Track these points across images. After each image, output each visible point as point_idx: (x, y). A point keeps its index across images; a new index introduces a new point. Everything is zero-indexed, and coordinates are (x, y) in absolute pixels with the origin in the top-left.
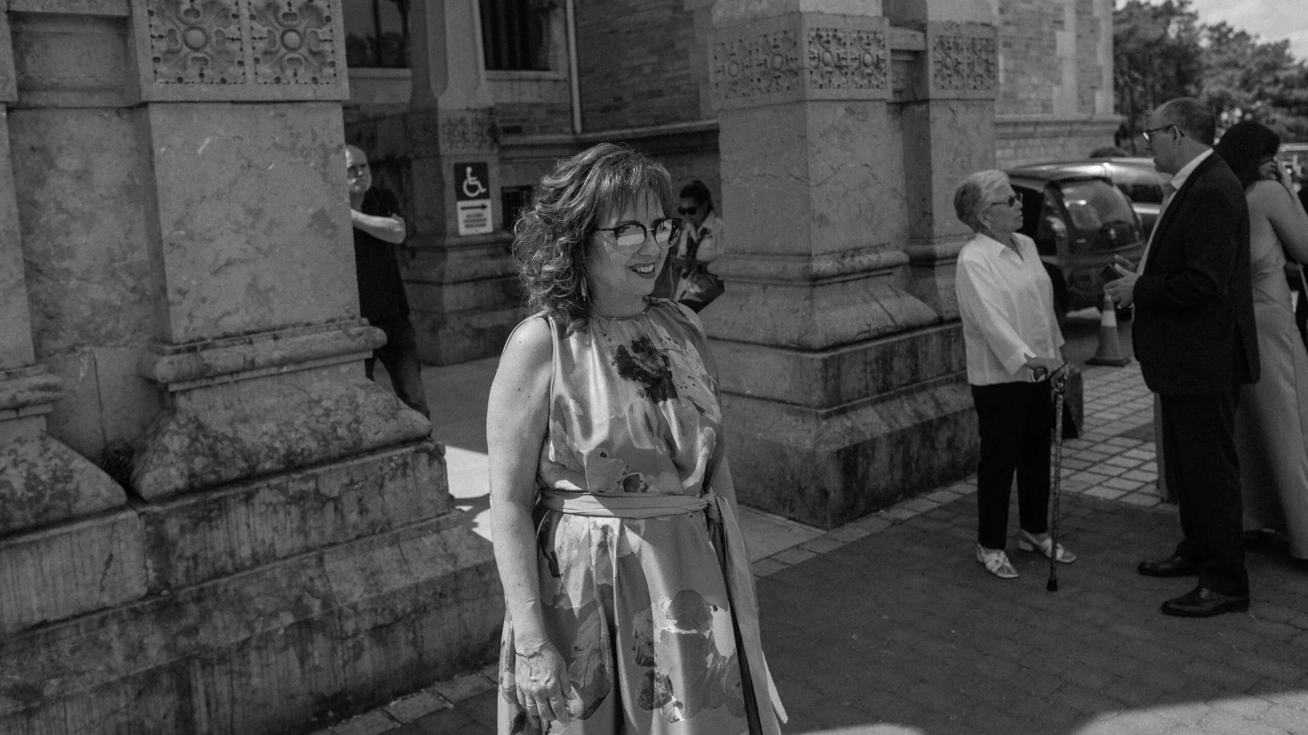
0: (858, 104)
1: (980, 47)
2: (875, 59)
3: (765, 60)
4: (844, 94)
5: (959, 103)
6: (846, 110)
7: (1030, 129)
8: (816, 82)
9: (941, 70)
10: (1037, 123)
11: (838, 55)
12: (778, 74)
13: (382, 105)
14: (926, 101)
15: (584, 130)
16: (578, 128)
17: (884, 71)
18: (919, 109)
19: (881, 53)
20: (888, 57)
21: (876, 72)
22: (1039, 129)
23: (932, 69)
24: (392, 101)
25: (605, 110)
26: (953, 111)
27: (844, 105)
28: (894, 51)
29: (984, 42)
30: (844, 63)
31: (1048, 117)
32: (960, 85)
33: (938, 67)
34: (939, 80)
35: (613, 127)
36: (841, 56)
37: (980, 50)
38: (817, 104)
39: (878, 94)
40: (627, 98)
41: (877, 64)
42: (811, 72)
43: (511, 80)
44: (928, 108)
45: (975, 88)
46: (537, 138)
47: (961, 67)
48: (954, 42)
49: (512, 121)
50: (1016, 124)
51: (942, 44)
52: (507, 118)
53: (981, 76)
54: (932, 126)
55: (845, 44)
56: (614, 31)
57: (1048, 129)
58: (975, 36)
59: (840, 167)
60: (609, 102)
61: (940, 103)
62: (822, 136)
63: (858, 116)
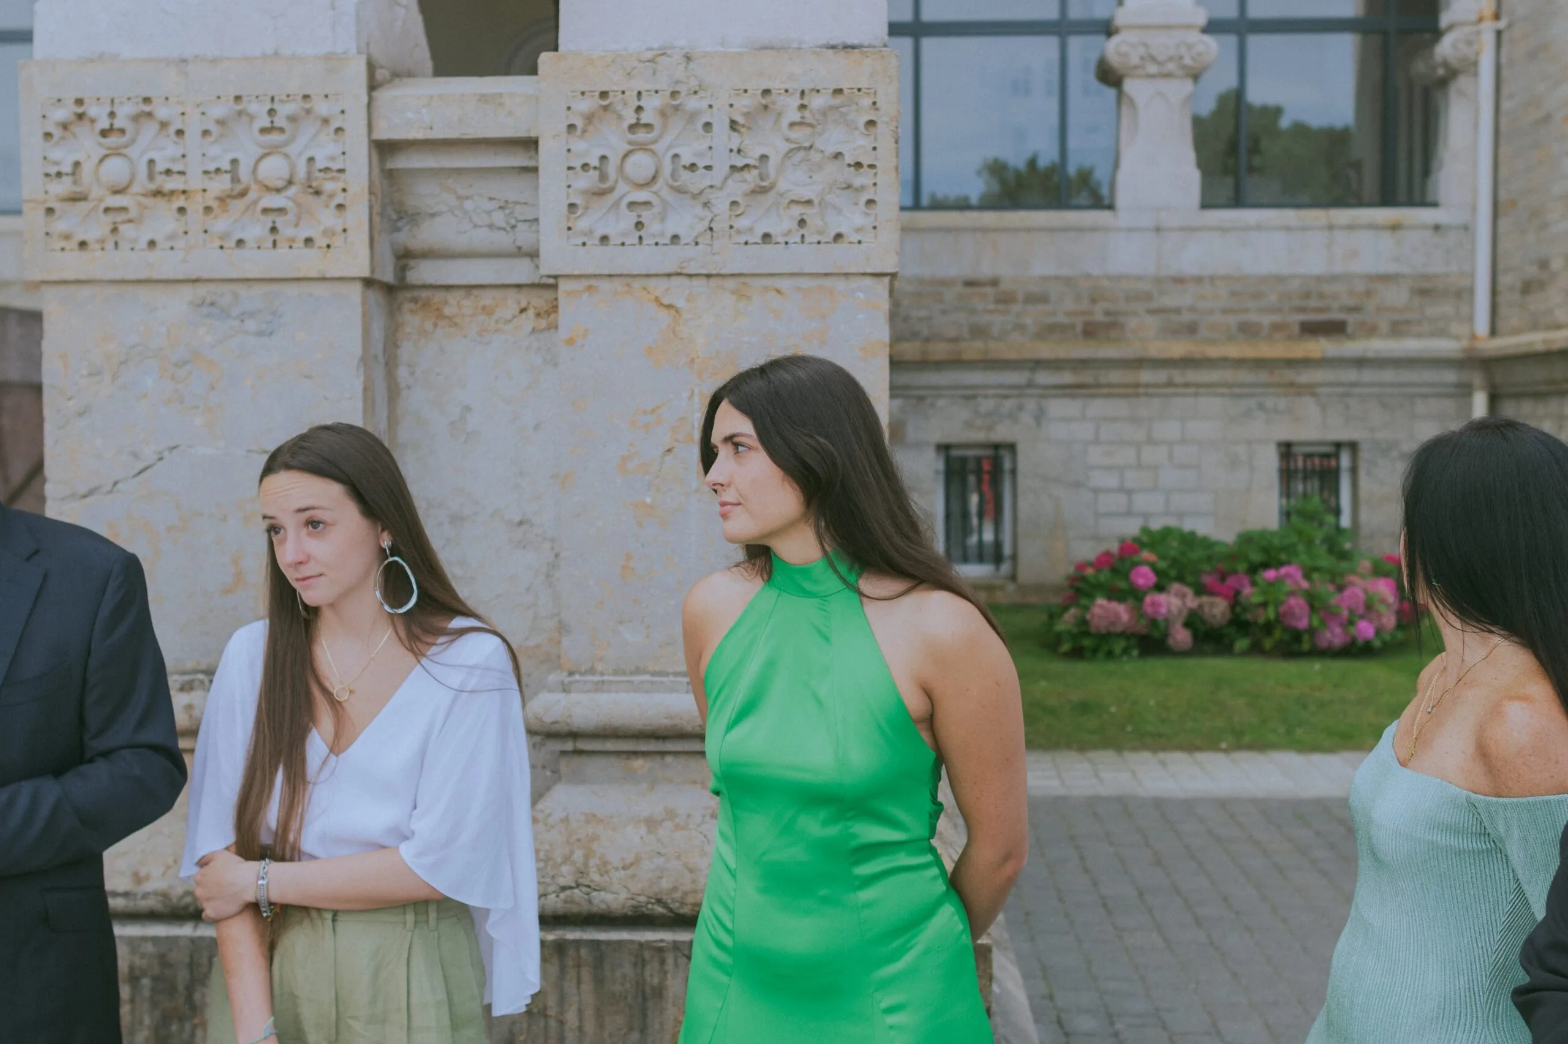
0: (241, 289)
1: (800, 118)
2: (302, 171)
4: (167, 264)
5: (695, 283)
8: (67, 237)
9: (596, 193)
11: (151, 163)
13: (1045, 279)
15: (1493, 332)
16: (1482, 325)
17: (340, 199)
19: (325, 153)
20: (359, 163)
21: (305, 202)
24: (1065, 272)
25: (1527, 288)
27: (188, 292)
28: (387, 145)
29: (823, 101)
30: (171, 184)
32: (692, 231)
33: (586, 181)
34: (588, 218)
35: (1535, 327)
36: (161, 167)
37: (801, 126)
38: (86, 291)
39: (310, 262)
40: (1556, 264)
41: (311, 182)
42: (50, 211)
43: (1331, 228)
45: (767, 239)
46: (1377, 346)
48: (672, 108)
49: (1326, 309)
51: (616, 117)
52: (1313, 303)
53: (807, 204)
55: (180, 133)
58: (775, 85)
59: (166, 454)
60: (1532, 271)
61: (605, 285)
62: (95, 373)
63: (242, 321)
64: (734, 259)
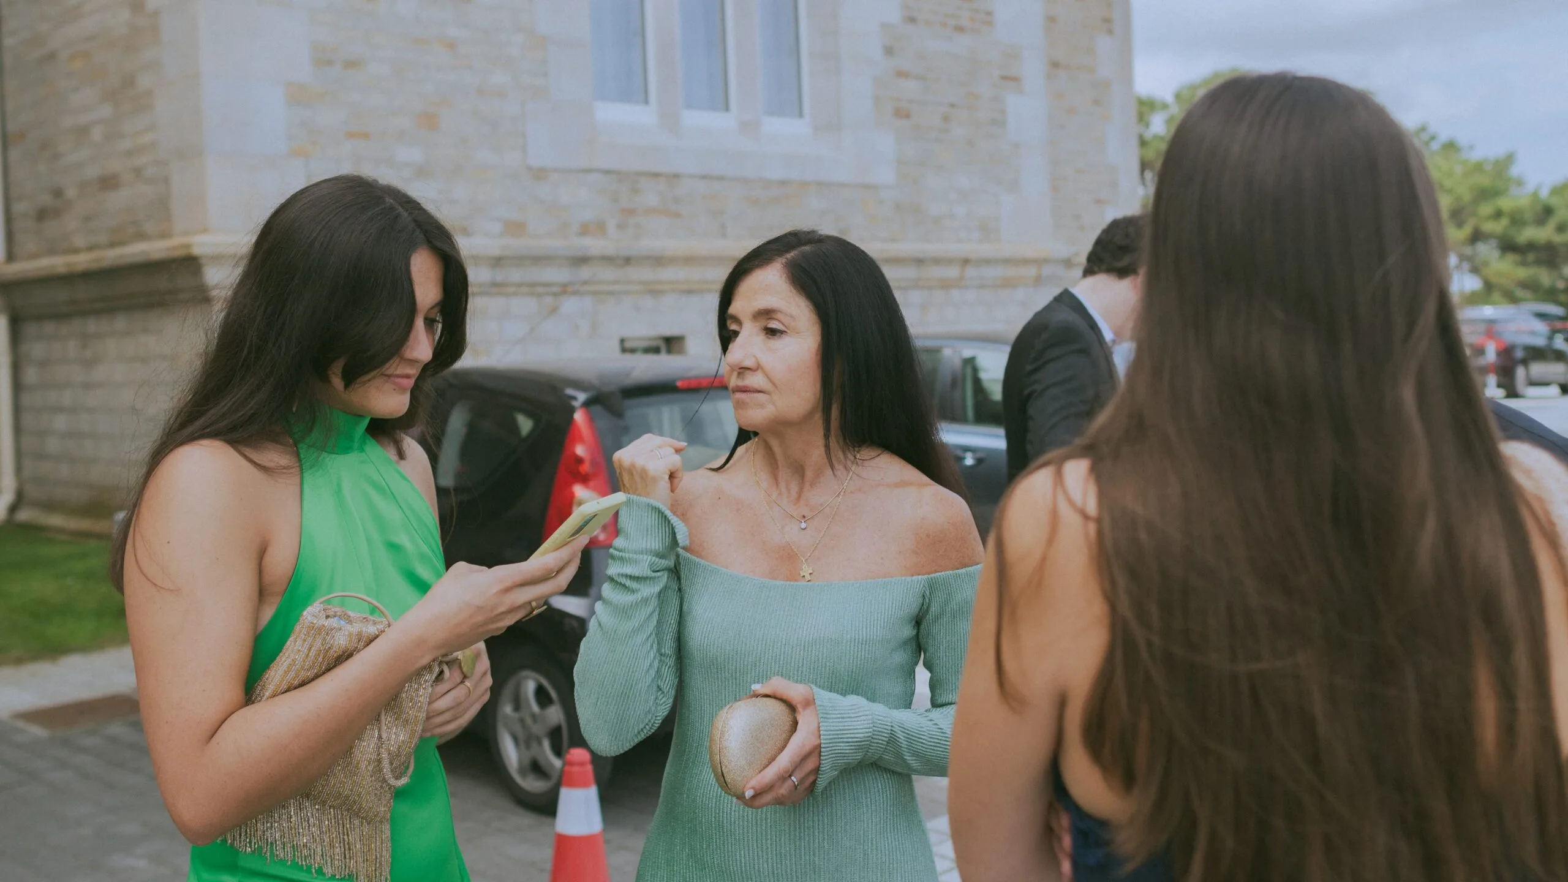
7: (953, 272)
10: (966, 262)
15: (10, 257)
16: (4, 252)
22: (971, 272)
25: (42, 215)
31: (987, 250)
35: (52, 251)
40: (71, 193)
50: (919, 262)
56: (51, 57)
57: (990, 272)
60: (46, 199)
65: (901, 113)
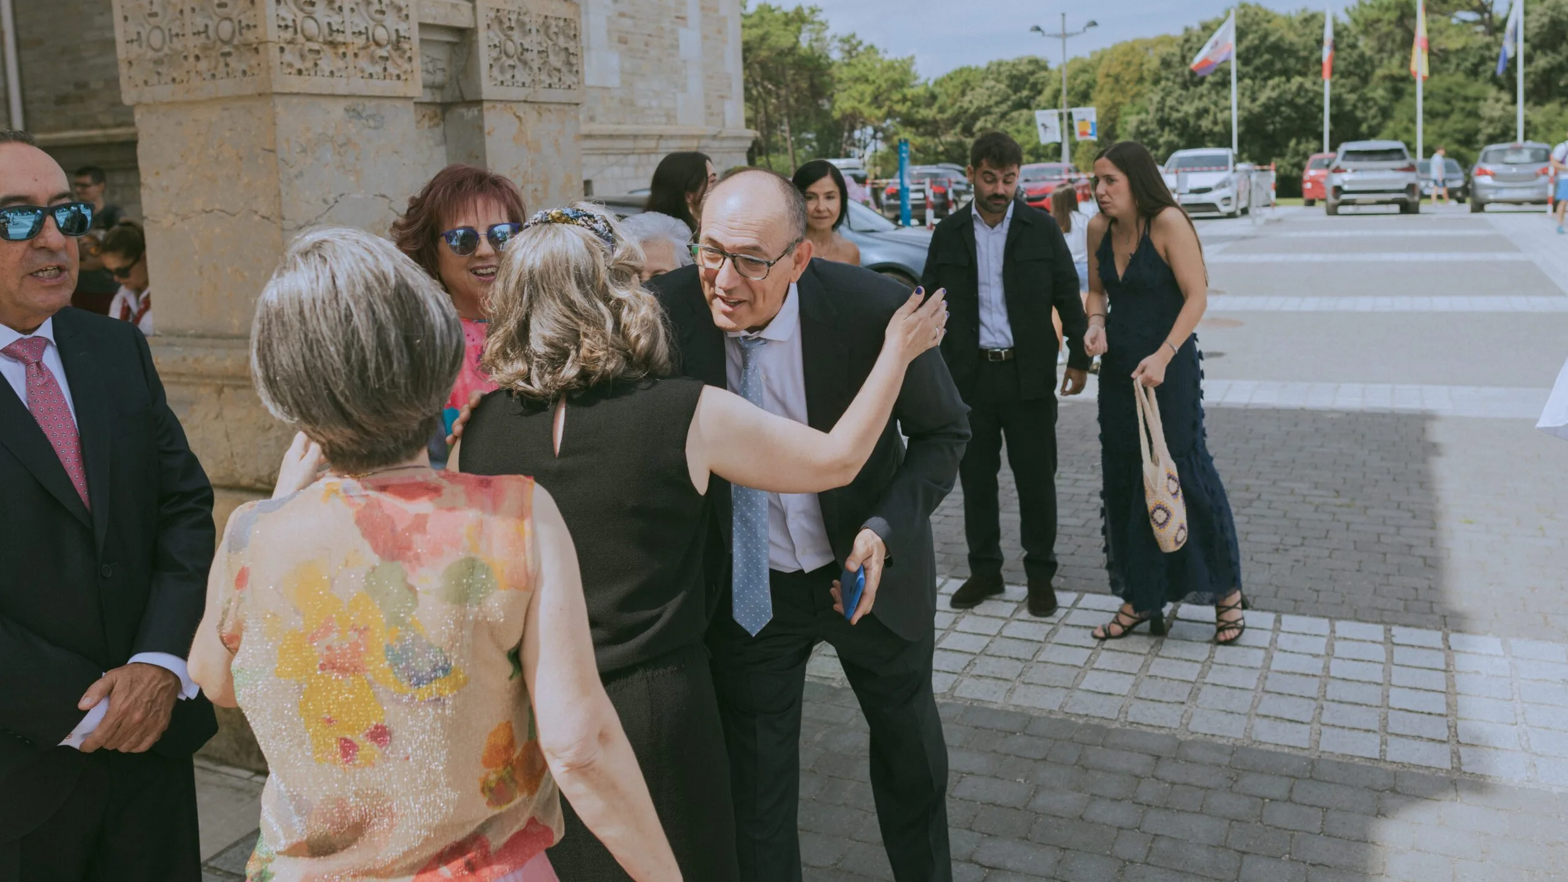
0: (367, 103)
1: (556, 30)
2: (394, 37)
3: (207, 26)
4: (341, 86)
5: (527, 106)
6: (346, 110)
8: (290, 65)
9: (497, 59)
10: (661, 137)
11: (329, 24)
12: (227, 49)
14: (479, 102)
17: (408, 54)
18: (471, 113)
19: (403, 27)
20: (415, 35)
21: (395, 54)
23: (485, 55)
26: (519, 117)
27: (343, 103)
28: (423, 26)
29: (561, 23)
30: (340, 38)
31: (670, 130)
32: (528, 81)
33: (495, 53)
34: (496, 72)
36: (335, 28)
37: (556, 33)
38: (295, 100)
39: (400, 88)
41: (397, 43)
42: (282, 50)
44: (481, 111)
45: (550, 86)
47: (528, 56)
48: (518, 20)
50: (635, 137)
51: (501, 22)
53: (559, 70)
54: (488, 139)
55: (340, 8)
58: (549, 14)
59: (339, 199)
61: (499, 106)
62: (304, 151)
63: (367, 120)
64: (543, 95)
65: (623, 41)
